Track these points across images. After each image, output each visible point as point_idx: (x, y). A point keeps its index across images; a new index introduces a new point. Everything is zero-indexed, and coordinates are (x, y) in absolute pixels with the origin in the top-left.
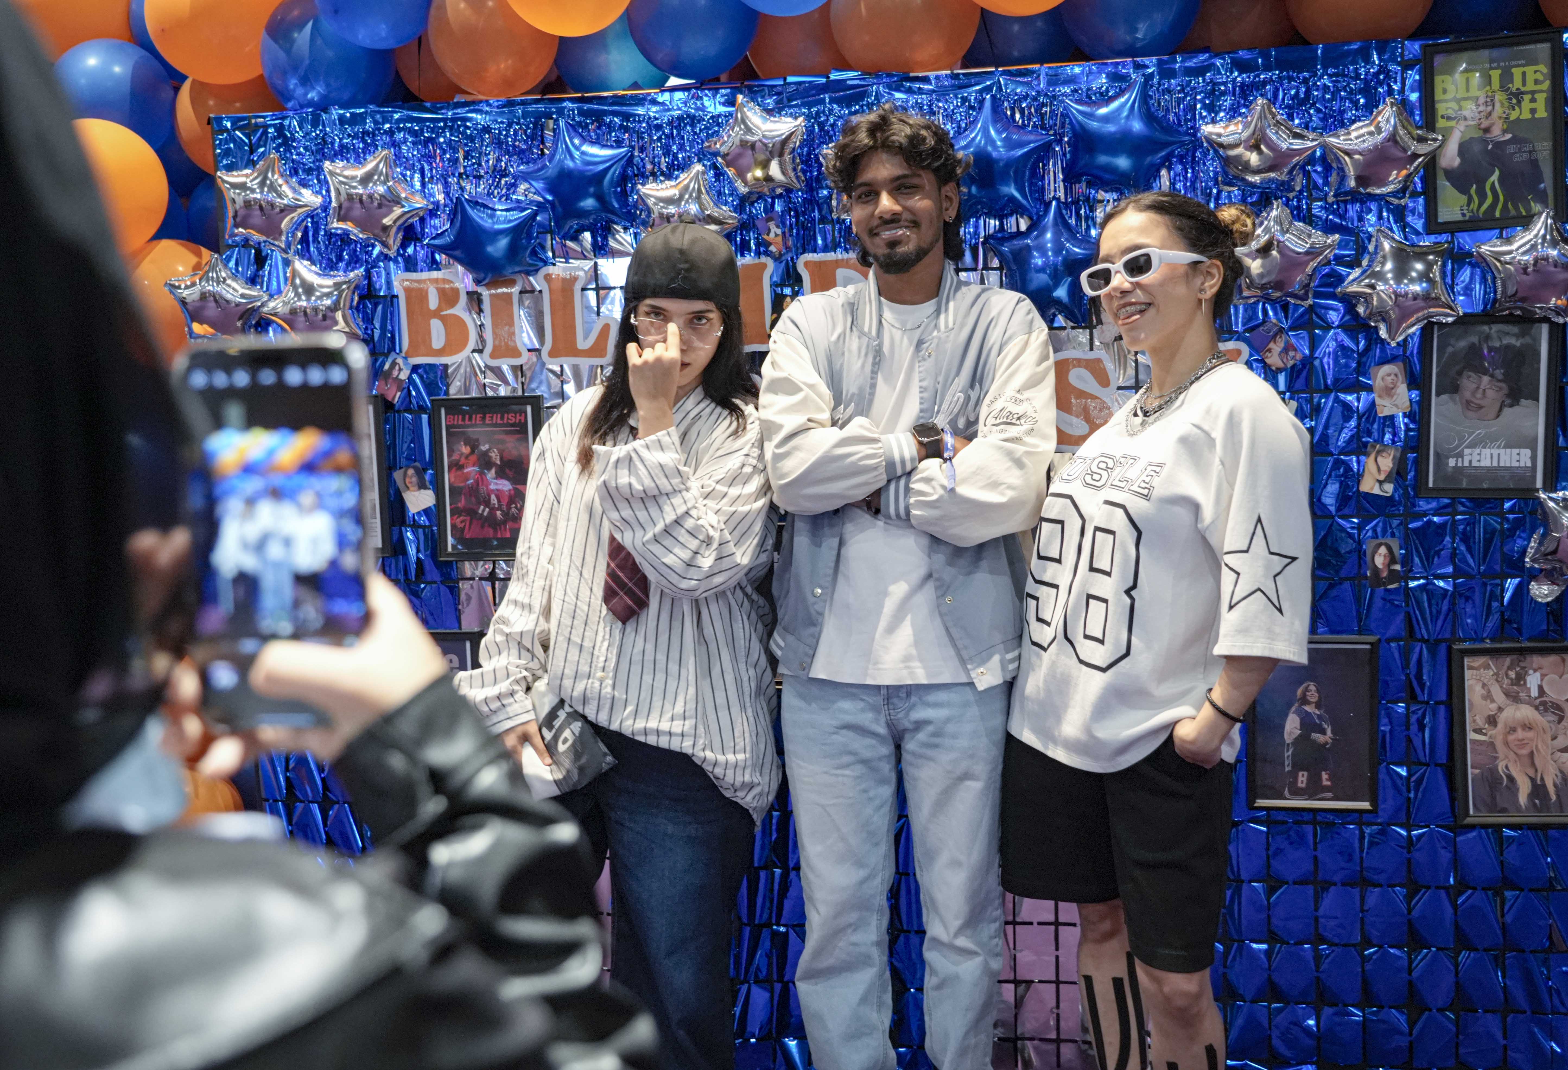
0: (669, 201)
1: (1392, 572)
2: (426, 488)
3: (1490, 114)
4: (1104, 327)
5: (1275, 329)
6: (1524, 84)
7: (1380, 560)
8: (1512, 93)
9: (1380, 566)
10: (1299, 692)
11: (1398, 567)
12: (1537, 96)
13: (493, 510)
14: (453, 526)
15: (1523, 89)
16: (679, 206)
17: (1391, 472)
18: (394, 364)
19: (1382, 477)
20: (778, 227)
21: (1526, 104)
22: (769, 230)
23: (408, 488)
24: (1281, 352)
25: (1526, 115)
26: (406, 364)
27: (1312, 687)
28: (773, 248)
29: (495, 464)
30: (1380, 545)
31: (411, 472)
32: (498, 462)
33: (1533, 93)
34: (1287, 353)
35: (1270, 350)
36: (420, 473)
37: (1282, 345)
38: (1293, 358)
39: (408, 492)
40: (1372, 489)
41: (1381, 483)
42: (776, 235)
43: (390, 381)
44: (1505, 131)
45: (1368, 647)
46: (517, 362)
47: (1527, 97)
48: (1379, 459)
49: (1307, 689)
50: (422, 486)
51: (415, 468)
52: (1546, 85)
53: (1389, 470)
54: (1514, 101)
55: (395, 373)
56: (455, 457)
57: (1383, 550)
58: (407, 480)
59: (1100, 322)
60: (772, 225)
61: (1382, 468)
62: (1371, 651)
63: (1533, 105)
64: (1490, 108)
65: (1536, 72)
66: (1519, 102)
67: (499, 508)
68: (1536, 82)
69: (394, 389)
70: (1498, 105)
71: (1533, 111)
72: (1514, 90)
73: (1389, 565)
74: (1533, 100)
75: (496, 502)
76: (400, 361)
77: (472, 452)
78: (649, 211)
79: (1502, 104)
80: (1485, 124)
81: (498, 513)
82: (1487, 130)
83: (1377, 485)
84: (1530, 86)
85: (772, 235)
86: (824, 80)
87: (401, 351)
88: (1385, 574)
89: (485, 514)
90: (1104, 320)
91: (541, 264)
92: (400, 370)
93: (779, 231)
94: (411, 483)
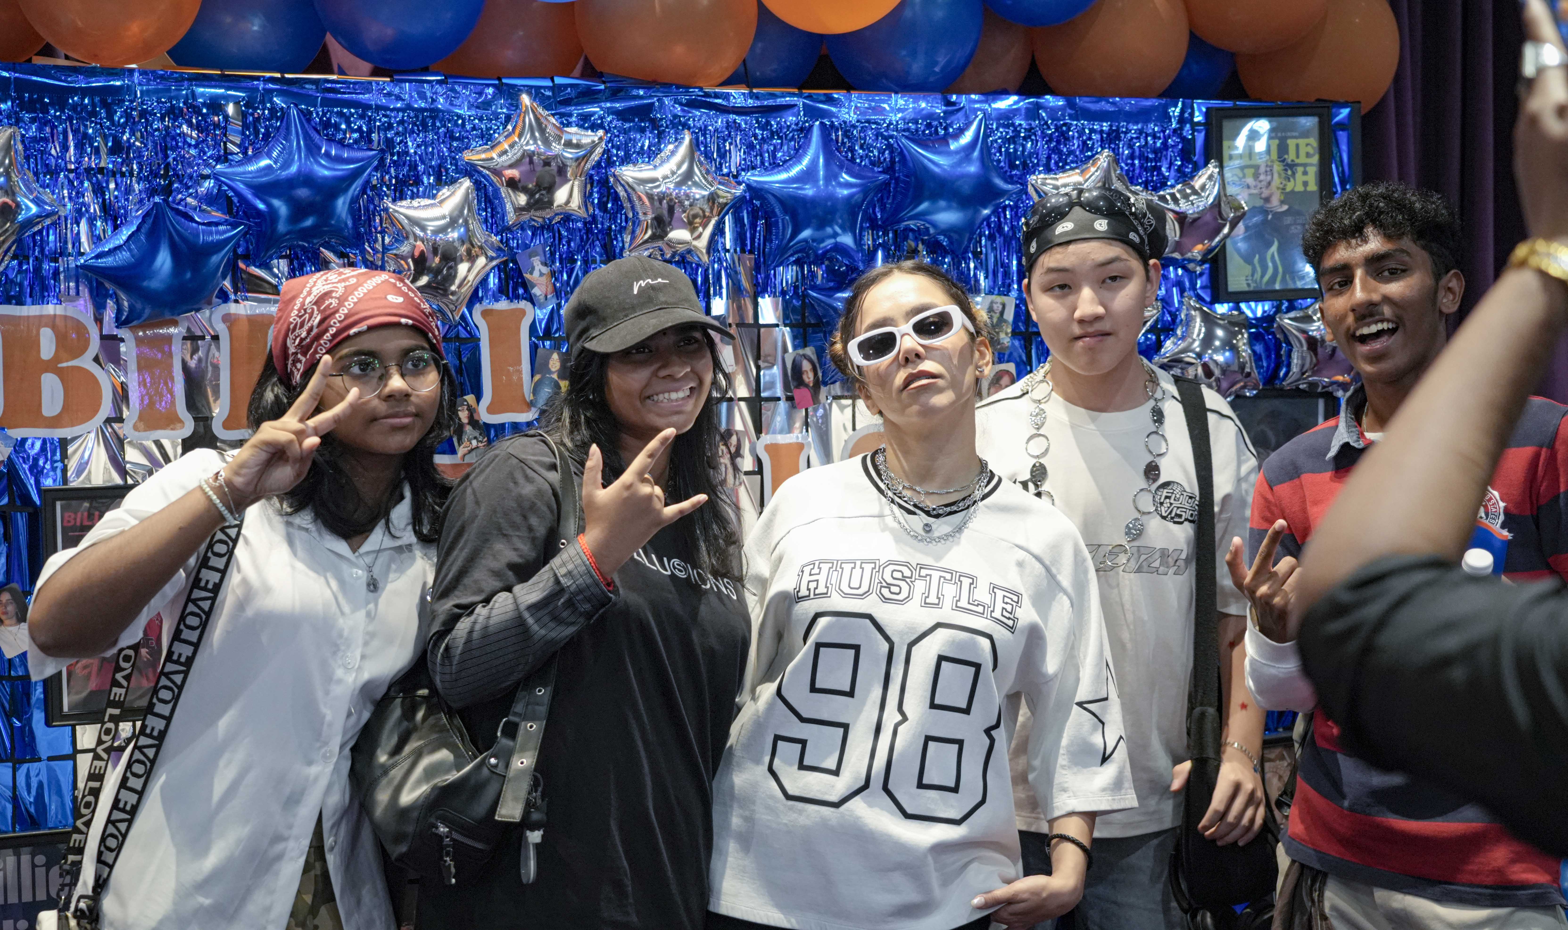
3: (1269, 183)
6: (1298, 157)
8: (1287, 165)
12: (1308, 169)
15: (1297, 161)
20: (543, 264)
21: (1299, 175)
22: (533, 268)
25: (1300, 188)
28: (537, 291)
33: (1305, 165)
36: (19, 598)
42: (542, 275)
44: (1282, 202)
47: (1300, 170)
50: (22, 617)
52: (1315, 159)
54: (1289, 172)
60: (536, 262)
63: (1305, 178)
64: (1269, 178)
65: (1307, 145)
66: (1294, 174)
68: (1308, 155)
70: (1276, 176)
71: (1305, 184)
72: (1289, 161)
74: (1305, 173)
79: (1279, 174)
80: (1266, 193)
82: (1267, 200)
84: (1303, 159)
85: (536, 274)
93: (545, 270)
94: (6, 613)
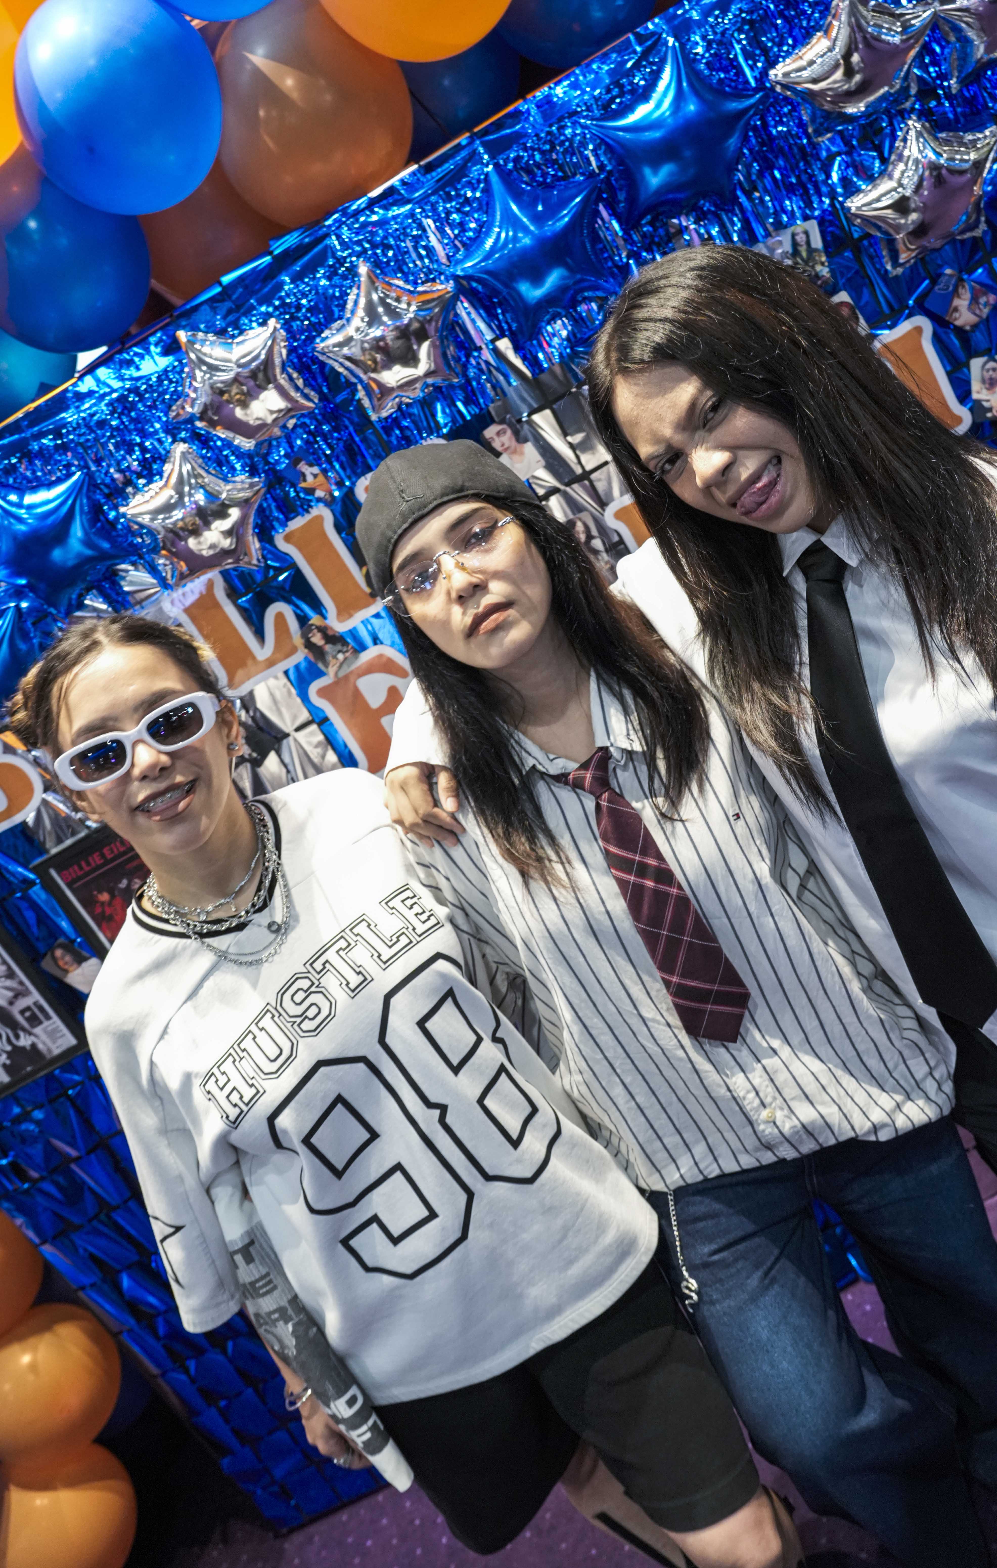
0: (167, 508)
2: (85, 959)
5: (953, 281)
16: (183, 506)
20: (311, 465)
22: (304, 475)
23: (66, 971)
24: (970, 304)
28: (319, 495)
31: (59, 953)
34: (978, 303)
35: (956, 309)
36: (69, 946)
37: (969, 295)
38: (986, 304)
39: (69, 975)
42: (315, 476)
50: (80, 960)
51: (61, 946)
56: (99, 910)
58: (61, 963)
60: (303, 467)
77: (113, 896)
78: (151, 533)
85: (310, 478)
86: (268, 259)
93: (316, 470)
94: (66, 963)
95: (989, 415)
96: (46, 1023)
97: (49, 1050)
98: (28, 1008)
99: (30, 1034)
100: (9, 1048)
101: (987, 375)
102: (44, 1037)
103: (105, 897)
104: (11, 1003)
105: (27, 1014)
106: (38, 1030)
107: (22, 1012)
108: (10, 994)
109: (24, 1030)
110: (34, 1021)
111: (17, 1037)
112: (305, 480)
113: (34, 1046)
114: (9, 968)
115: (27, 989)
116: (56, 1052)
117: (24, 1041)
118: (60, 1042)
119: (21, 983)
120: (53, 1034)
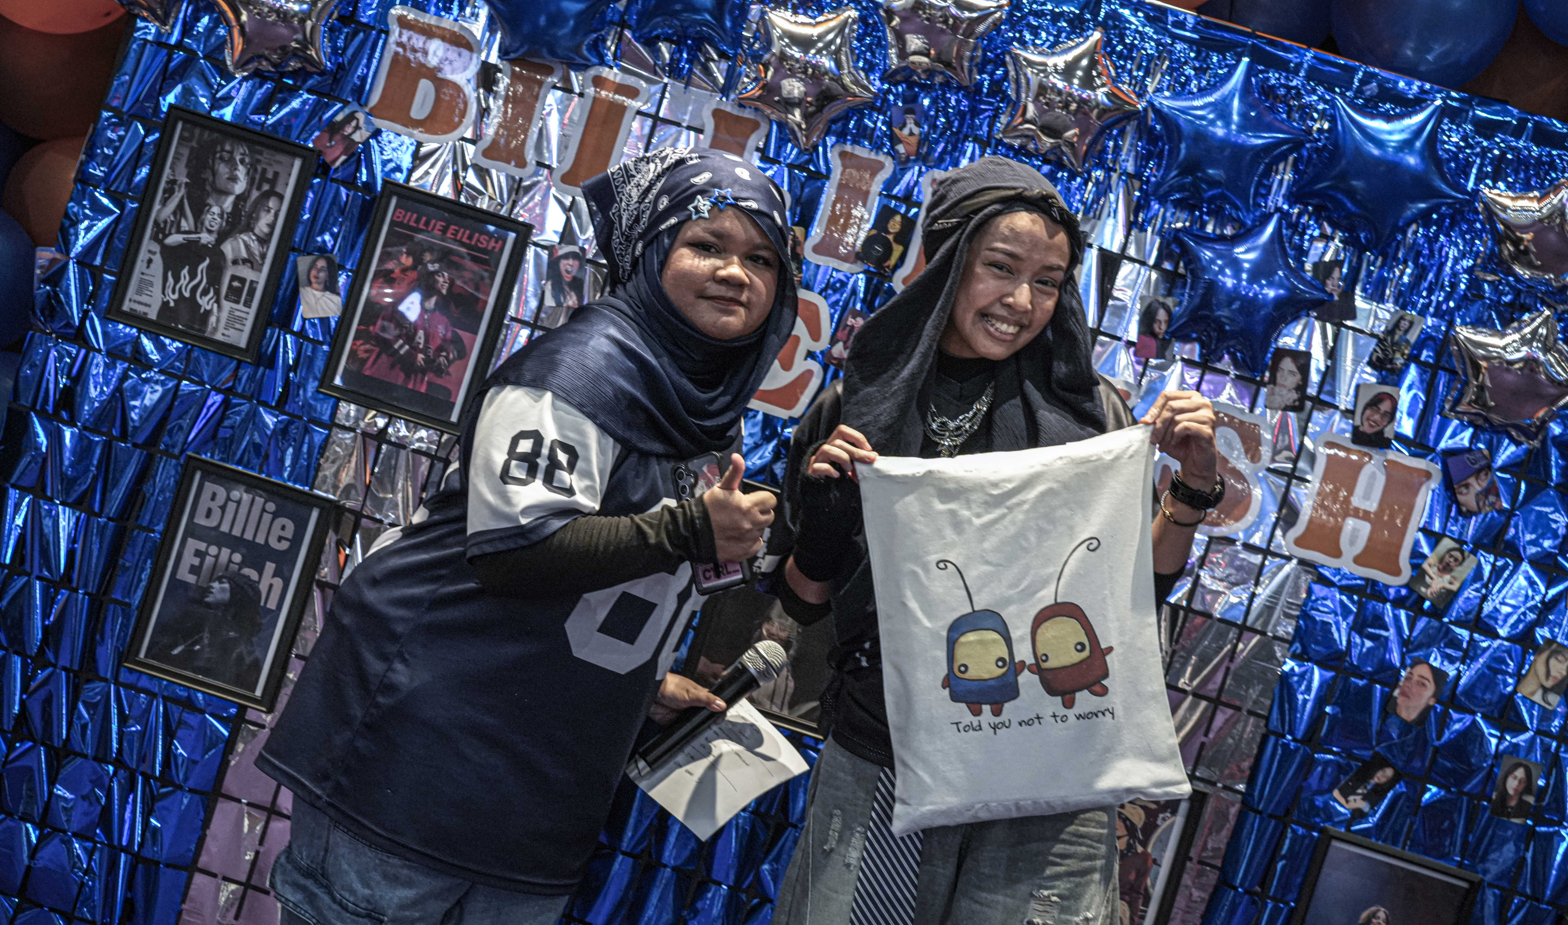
0: (796, 40)
1: (1521, 802)
2: (334, 291)
4: (1277, 389)
5: (1483, 462)
7: (1512, 784)
9: (1511, 792)
10: (1364, 915)
11: (1531, 800)
13: (415, 349)
14: (353, 352)
17: (1562, 681)
18: (351, 117)
19: (1549, 684)
20: (917, 123)
22: (904, 125)
23: (310, 283)
24: (1481, 492)
26: (368, 123)
27: (1382, 914)
28: (901, 148)
29: (439, 293)
30: (1517, 766)
31: (322, 263)
32: (444, 292)
34: (1486, 497)
35: (1467, 486)
36: (333, 269)
37: (1484, 484)
38: (1492, 504)
39: (309, 289)
40: (1533, 693)
41: (1546, 690)
42: (911, 134)
43: (338, 137)
45: (1464, 885)
46: (517, 173)
48: (1553, 662)
49: (1374, 915)
50: (330, 286)
51: (329, 260)
53: (1559, 677)
55: (348, 130)
56: (390, 265)
57: (1520, 773)
58: (313, 273)
59: (1273, 381)
60: (910, 119)
61: (1553, 673)
62: (1468, 891)
67: (424, 351)
69: (340, 148)
73: (1522, 794)
75: (422, 341)
76: (361, 116)
77: (415, 267)
78: (768, 43)
81: (421, 356)
83: (1540, 692)
85: (906, 131)
87: (366, 104)
88: (1513, 803)
89: (402, 352)
90: (1279, 379)
91: (595, 60)
92: (357, 128)
93: (916, 130)
94: (317, 277)
95: (1423, 589)
96: (241, 307)
97: (215, 329)
98: (242, 281)
99: (218, 301)
100: (187, 294)
101: (1447, 559)
102: (224, 315)
103: (407, 261)
104: (235, 262)
105: (236, 284)
106: (227, 305)
107: (234, 278)
108: (244, 254)
109: (217, 293)
110: (234, 294)
111: (205, 293)
112: (901, 129)
113: (208, 313)
114: (271, 234)
115: (262, 265)
116: (218, 337)
117: (205, 302)
118: (231, 332)
119: (263, 256)
120: (234, 321)
